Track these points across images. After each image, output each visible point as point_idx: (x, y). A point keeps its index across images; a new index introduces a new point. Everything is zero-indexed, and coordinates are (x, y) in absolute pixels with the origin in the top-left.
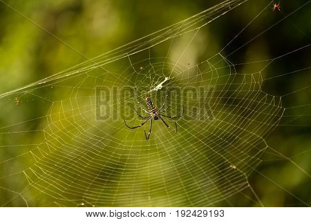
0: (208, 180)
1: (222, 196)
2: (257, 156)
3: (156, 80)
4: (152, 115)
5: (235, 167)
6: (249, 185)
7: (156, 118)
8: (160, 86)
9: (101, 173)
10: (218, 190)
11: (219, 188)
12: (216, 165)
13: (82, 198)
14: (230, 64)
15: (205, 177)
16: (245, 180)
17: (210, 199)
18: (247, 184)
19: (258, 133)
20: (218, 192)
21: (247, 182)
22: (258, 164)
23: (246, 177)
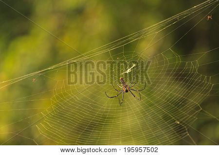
0: (160, 131)
1: (170, 141)
2: (194, 115)
4: (125, 90)
5: (178, 123)
6: (188, 135)
7: (127, 91)
9: (89, 126)
10: (167, 138)
11: (168, 136)
12: (166, 121)
14: (177, 55)
15: (159, 129)
16: (186, 131)
19: (195, 100)
22: (195, 120)
23: (186, 129)
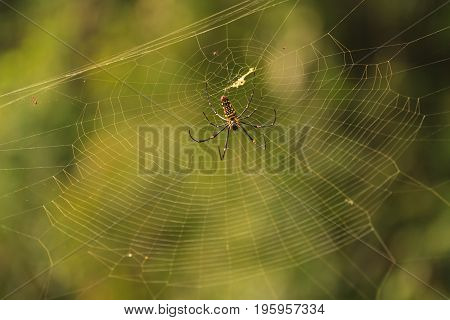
0: (312, 221)
1: (333, 245)
2: (385, 186)
3: (235, 72)
4: (230, 124)
5: (351, 202)
6: (373, 229)
7: (235, 128)
8: (241, 81)
10: (328, 236)
11: (329, 233)
12: (324, 199)
13: (128, 246)
14: (345, 50)
15: (309, 217)
16: (367, 222)
17: (316, 249)
18: (370, 228)
20: (327, 239)
21: (370, 224)
22: (386, 197)
23: (369, 217)
